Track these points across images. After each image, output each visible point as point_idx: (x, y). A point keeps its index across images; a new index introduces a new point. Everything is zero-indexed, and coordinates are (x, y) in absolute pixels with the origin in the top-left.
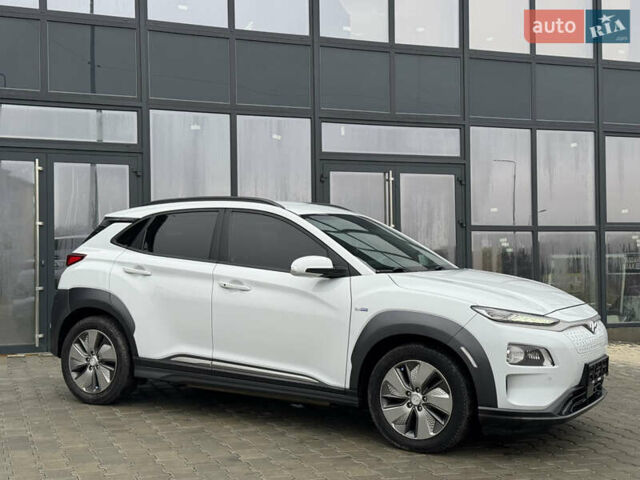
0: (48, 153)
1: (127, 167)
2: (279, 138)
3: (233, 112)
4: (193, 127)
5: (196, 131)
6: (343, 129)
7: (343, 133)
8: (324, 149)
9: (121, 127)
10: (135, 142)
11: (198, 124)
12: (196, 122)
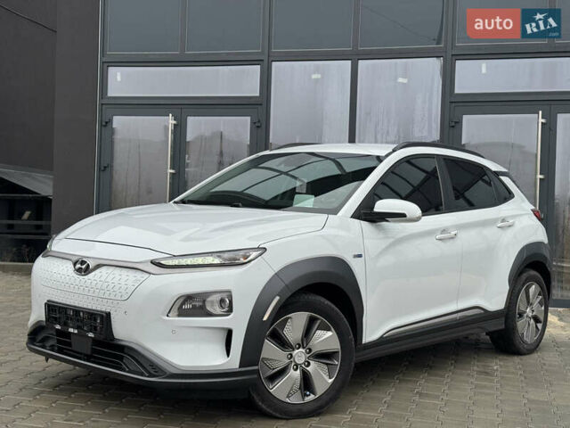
0: (182, 108)
1: (248, 119)
2: (405, 81)
3: (355, 57)
4: (314, 76)
5: (317, 80)
6: (484, 65)
7: (484, 70)
8: (457, 90)
9: (245, 81)
10: (258, 95)
11: (318, 73)
12: (317, 71)
